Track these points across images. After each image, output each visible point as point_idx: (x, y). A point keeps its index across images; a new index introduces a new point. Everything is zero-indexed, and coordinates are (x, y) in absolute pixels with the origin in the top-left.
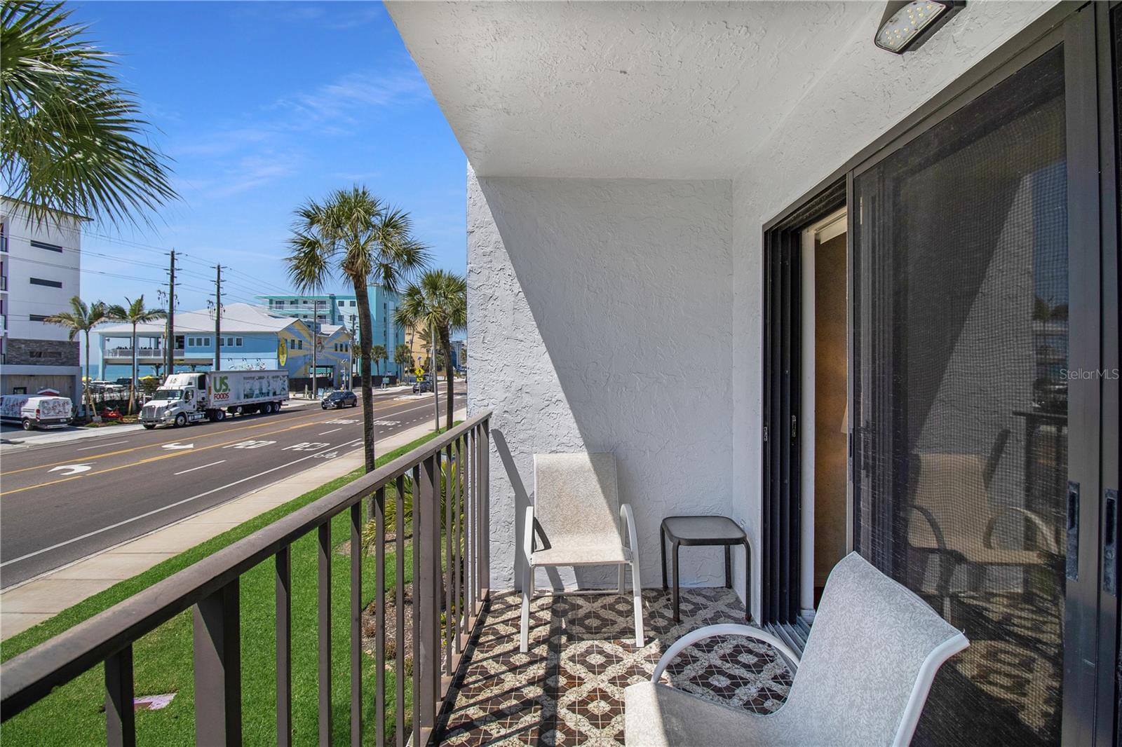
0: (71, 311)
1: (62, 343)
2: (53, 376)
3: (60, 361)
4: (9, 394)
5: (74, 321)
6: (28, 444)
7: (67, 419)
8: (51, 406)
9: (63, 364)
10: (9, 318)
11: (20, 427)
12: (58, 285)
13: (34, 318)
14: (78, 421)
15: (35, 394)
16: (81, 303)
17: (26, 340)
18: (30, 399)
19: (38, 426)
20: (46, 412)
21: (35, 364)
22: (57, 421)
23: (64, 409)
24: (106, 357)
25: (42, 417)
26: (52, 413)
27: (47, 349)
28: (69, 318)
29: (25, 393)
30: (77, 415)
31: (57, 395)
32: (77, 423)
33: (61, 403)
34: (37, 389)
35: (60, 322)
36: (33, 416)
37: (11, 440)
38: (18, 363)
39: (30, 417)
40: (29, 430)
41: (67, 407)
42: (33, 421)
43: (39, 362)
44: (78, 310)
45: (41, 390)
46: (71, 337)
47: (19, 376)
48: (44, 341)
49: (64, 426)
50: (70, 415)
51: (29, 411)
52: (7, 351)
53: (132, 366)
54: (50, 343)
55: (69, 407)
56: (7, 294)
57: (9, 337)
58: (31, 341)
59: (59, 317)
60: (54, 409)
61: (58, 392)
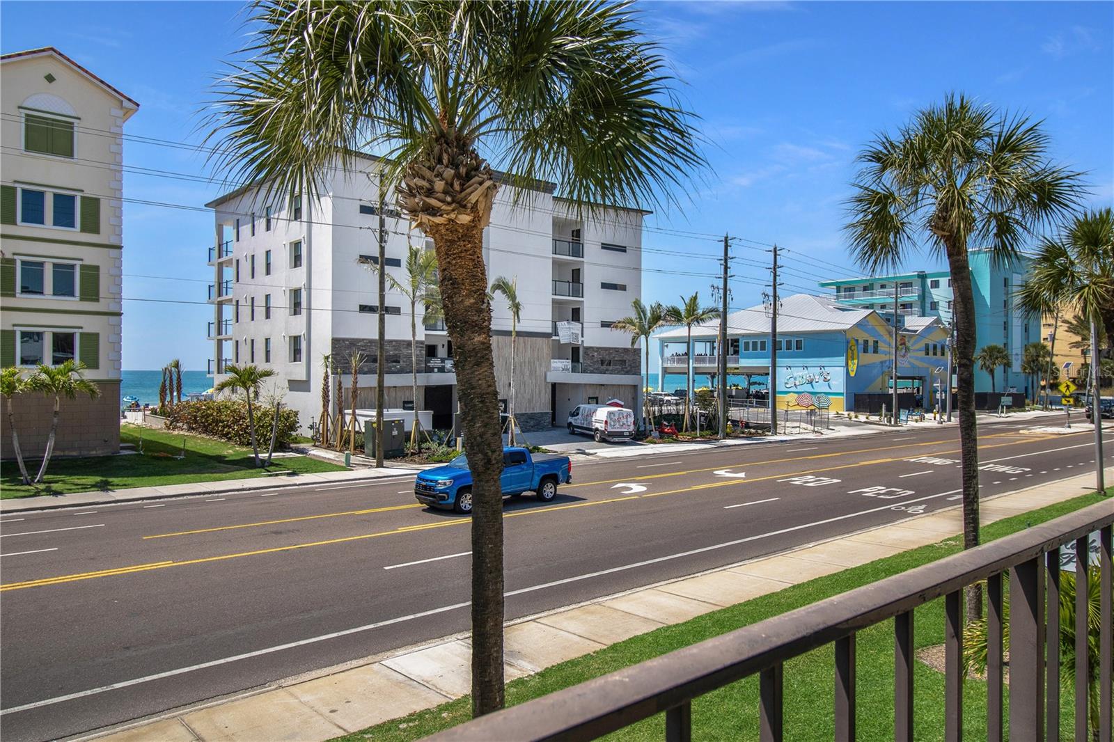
0: (633, 315)
1: (626, 350)
2: (619, 385)
3: (625, 370)
4: (585, 404)
5: (634, 326)
6: (598, 456)
7: (629, 432)
8: (616, 418)
9: (627, 373)
10: (585, 325)
11: (592, 438)
12: (623, 288)
13: (605, 324)
14: (638, 435)
15: (605, 404)
16: (642, 307)
17: (598, 348)
18: (599, 409)
19: (608, 438)
20: (612, 424)
21: (605, 373)
22: (621, 434)
23: (627, 421)
24: (665, 365)
25: (610, 429)
26: (617, 425)
27: (614, 357)
28: (631, 323)
29: (597, 403)
30: (638, 429)
31: (622, 406)
32: (637, 437)
33: (625, 415)
34: (607, 399)
35: (624, 327)
36: (601, 426)
37: (587, 451)
38: (592, 372)
39: (600, 428)
40: (599, 442)
41: (629, 419)
42: (602, 432)
43: (607, 370)
44: (639, 314)
45: (610, 400)
46: (633, 343)
47: (593, 385)
48: (612, 348)
49: (627, 439)
50: (632, 428)
51: (599, 421)
52: (584, 359)
53: (687, 376)
54: (616, 350)
55: (631, 419)
56: (583, 301)
57: (585, 345)
58: (600, 348)
59: (624, 322)
60: (619, 421)
61: (622, 403)
